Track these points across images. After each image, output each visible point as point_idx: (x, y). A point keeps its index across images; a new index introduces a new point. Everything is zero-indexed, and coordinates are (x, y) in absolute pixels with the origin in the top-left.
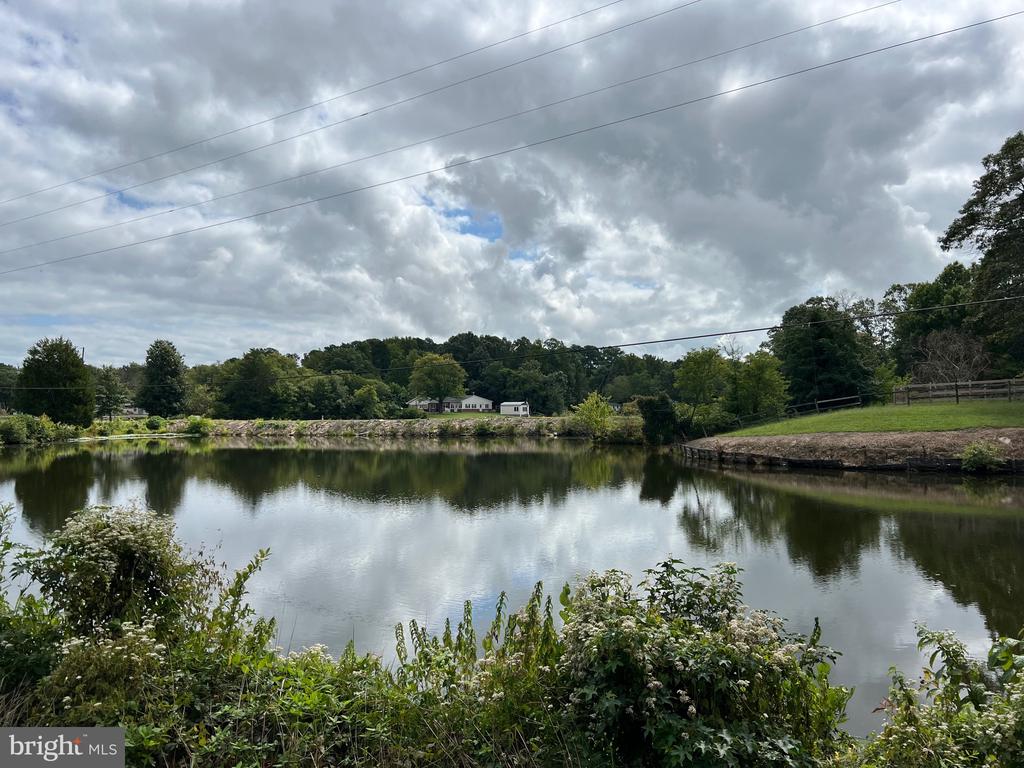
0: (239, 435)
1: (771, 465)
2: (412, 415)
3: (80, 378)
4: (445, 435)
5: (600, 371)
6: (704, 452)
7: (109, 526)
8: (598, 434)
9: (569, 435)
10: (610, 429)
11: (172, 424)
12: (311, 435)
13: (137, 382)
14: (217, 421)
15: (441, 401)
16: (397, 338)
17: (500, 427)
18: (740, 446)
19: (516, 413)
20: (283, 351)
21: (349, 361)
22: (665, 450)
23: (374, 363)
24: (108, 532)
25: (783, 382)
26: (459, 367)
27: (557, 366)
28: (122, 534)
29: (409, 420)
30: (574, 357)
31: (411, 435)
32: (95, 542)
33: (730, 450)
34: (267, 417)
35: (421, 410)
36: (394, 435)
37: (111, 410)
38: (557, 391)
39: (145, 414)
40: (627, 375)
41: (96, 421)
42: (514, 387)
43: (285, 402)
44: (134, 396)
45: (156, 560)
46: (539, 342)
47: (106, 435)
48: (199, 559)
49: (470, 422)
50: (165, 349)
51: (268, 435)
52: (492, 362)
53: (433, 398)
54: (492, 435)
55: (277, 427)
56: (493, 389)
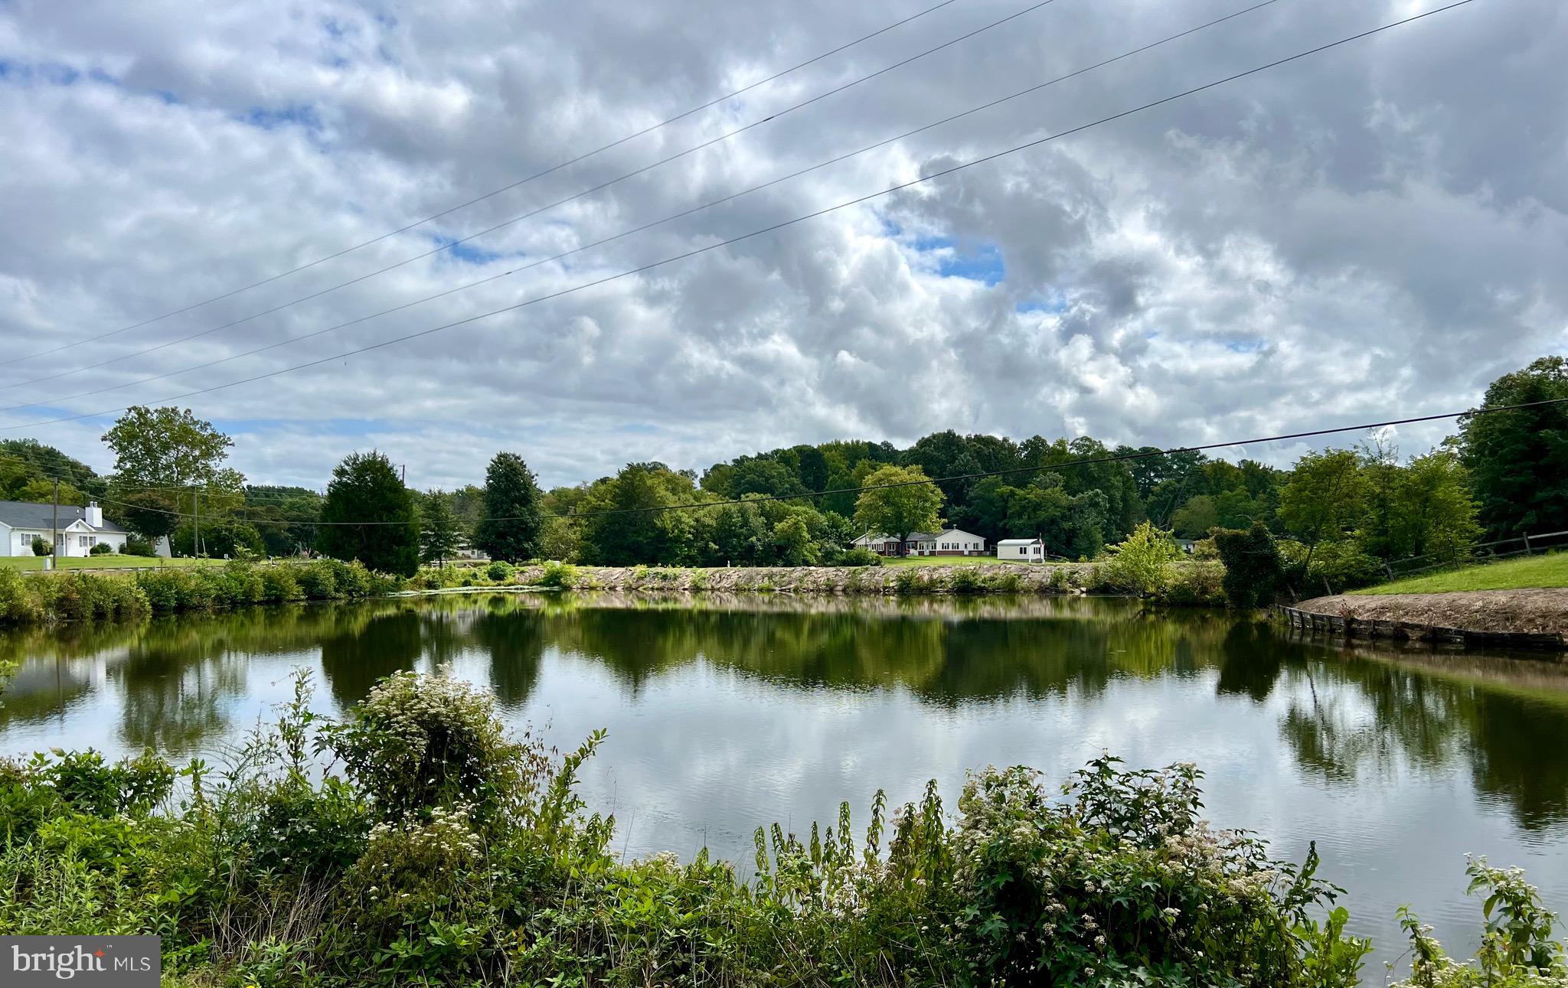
0: (613, 588)
1: (1436, 641)
2: (859, 561)
3: (400, 507)
4: (908, 590)
5: (1165, 488)
6: (1321, 618)
7: (417, 697)
8: (1152, 589)
9: (1104, 591)
10: (1170, 582)
11: (522, 572)
12: (713, 590)
13: (475, 514)
14: (583, 568)
15: (903, 539)
16: (838, 444)
17: (993, 579)
18: (1383, 609)
19: (1023, 556)
20: (674, 467)
21: (767, 480)
22: (1261, 616)
23: (805, 482)
24: (415, 704)
25: (1470, 504)
26: (932, 486)
27: (1091, 481)
28: (432, 707)
29: (853, 568)
30: (1120, 466)
31: (856, 591)
32: (403, 714)
33: (1365, 617)
34: (651, 562)
35: (872, 554)
36: (830, 591)
37: (441, 552)
38: (1091, 521)
39: (487, 559)
40: (1211, 493)
41: (423, 568)
42: (1020, 516)
43: (677, 540)
44: (471, 532)
45: (470, 739)
46: (1061, 443)
47: (435, 587)
48: (525, 742)
49: (947, 569)
50: (510, 465)
51: (652, 589)
52: (984, 477)
53: (891, 535)
54: (981, 592)
55: (665, 577)
56: (986, 519)
